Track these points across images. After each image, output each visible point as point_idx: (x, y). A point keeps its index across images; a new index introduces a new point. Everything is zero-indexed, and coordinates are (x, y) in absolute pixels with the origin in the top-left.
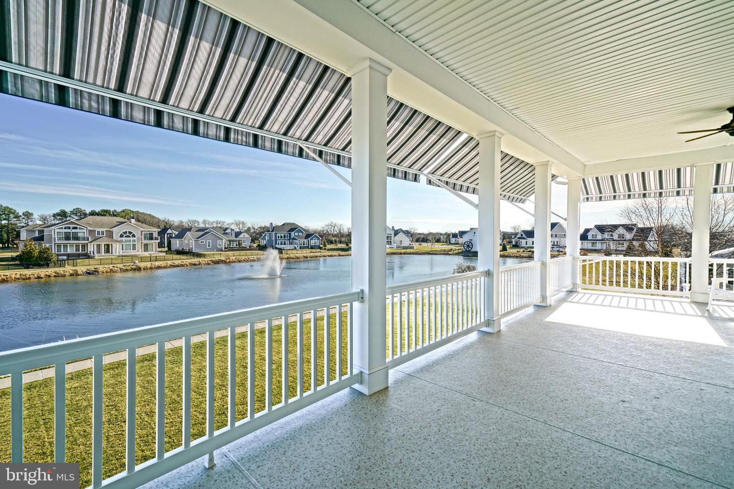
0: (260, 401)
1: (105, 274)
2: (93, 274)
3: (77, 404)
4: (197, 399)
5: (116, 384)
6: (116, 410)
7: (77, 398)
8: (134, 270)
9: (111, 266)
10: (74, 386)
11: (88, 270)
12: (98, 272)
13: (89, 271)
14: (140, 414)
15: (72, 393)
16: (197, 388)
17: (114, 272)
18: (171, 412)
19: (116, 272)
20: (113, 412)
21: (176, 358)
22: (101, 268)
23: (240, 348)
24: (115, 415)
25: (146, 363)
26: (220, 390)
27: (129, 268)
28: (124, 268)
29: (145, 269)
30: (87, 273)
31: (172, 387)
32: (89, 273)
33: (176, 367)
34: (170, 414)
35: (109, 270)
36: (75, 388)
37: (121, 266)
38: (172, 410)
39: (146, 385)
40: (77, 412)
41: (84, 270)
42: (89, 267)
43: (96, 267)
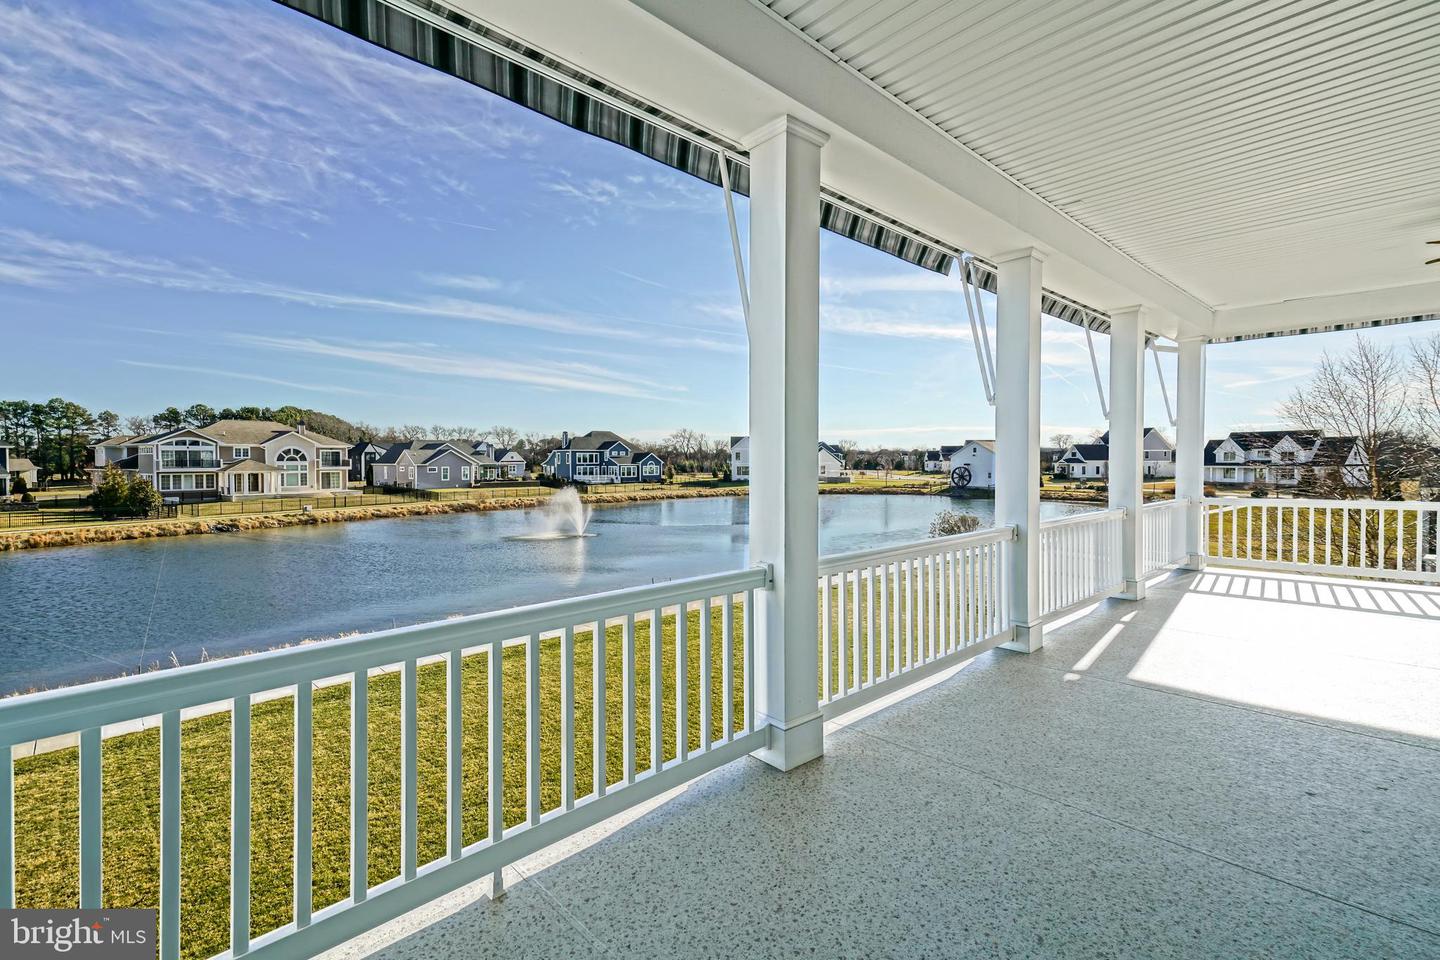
0: (553, 780)
1: (250, 530)
2: (228, 530)
3: (209, 778)
4: (433, 773)
5: (280, 742)
6: (281, 790)
7: (208, 768)
8: (305, 523)
9: (261, 517)
10: (201, 744)
11: (219, 523)
12: (237, 527)
13: (220, 526)
14: (327, 800)
15: (198, 758)
16: (432, 753)
17: (266, 527)
18: (384, 798)
19: (271, 527)
20: (276, 795)
21: (389, 694)
22: (243, 520)
23: (510, 676)
24: (281, 802)
25: (333, 703)
26: (476, 758)
27: (295, 520)
28: (286, 520)
29: (327, 521)
30: (217, 529)
31: (384, 749)
32: (221, 530)
33: (391, 711)
34: (382, 802)
35: (258, 524)
36: (204, 747)
37: (279, 515)
38: (386, 795)
39: (336, 745)
40: (210, 793)
41: (212, 523)
42: (220, 519)
43: (233, 517)
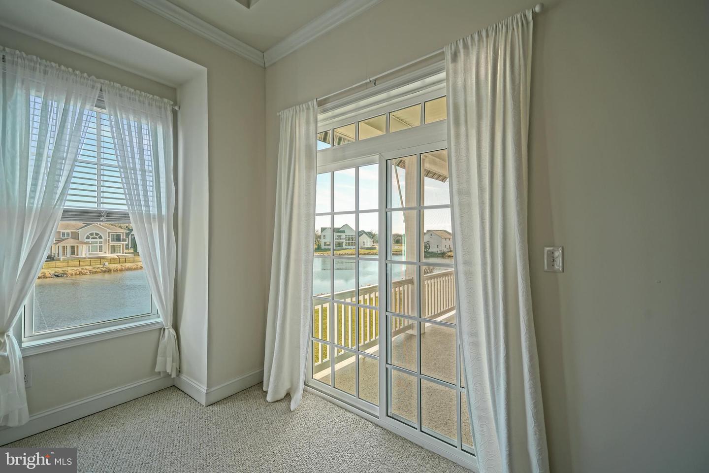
1: (74, 276)
2: (61, 276)
8: (105, 272)
9: (80, 268)
11: (56, 272)
12: (66, 274)
13: (56, 274)
17: (83, 274)
19: (85, 274)
22: (70, 270)
27: (99, 270)
28: (94, 270)
29: (116, 271)
30: (55, 276)
32: (57, 276)
35: (78, 273)
37: (90, 268)
41: (52, 273)
42: (56, 270)
43: (64, 269)
